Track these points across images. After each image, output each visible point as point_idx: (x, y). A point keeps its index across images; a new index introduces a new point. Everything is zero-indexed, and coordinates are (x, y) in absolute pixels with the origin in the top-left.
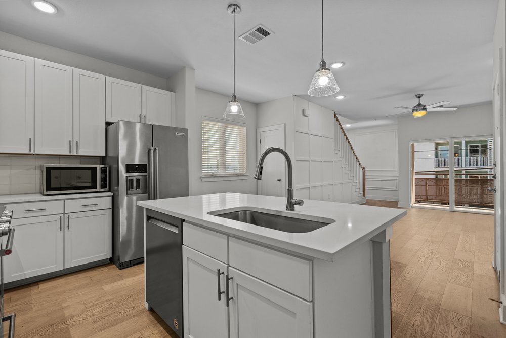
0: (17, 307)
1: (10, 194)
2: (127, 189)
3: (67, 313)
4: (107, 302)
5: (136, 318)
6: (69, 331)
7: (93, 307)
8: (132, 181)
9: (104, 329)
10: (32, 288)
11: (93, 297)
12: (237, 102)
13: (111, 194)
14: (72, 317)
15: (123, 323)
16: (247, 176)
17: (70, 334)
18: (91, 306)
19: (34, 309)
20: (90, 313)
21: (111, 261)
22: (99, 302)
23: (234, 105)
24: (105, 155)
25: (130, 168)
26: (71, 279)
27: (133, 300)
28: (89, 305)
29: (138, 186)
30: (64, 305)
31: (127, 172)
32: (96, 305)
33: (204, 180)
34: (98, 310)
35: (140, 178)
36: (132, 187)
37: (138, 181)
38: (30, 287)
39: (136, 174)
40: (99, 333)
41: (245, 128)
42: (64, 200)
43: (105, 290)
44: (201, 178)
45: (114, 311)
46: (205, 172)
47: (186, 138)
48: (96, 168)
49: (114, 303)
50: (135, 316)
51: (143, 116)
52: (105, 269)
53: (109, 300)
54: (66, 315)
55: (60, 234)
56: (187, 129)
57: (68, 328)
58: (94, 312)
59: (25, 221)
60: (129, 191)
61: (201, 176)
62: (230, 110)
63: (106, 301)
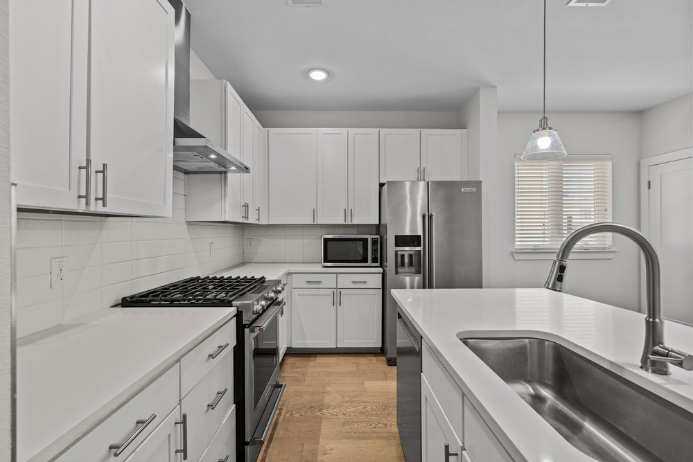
0: (296, 375)
1: (303, 263)
2: (396, 266)
3: (327, 399)
4: (363, 404)
5: (384, 442)
6: (320, 422)
7: (349, 404)
8: (403, 256)
9: (349, 438)
10: (311, 358)
11: (352, 391)
12: (550, 128)
13: (380, 270)
14: (329, 406)
15: (369, 441)
16: (615, 252)
17: (320, 426)
18: (347, 402)
19: (306, 383)
20: (343, 410)
21: (381, 351)
22: (356, 399)
23: (543, 135)
24: (378, 223)
25: (401, 241)
26: (342, 359)
27: (388, 415)
28: (347, 399)
29: (411, 264)
30: (328, 389)
31: (397, 245)
32: (352, 402)
33: (517, 257)
34: (352, 409)
35: (413, 253)
36: (403, 265)
37: (411, 256)
38: (310, 357)
39: (407, 248)
40: (343, 441)
41: (610, 163)
42: (337, 273)
43: (366, 386)
44: (512, 253)
45: (365, 420)
46: (519, 243)
47: (478, 195)
48: (367, 239)
49: (369, 408)
50: (383, 438)
51: (422, 169)
52: (374, 359)
53: (365, 402)
54: (325, 402)
55: (333, 309)
56: (481, 182)
57: (321, 418)
58: (349, 410)
59: (306, 292)
60: (400, 270)
61: (514, 250)
62: (536, 147)
63: (362, 402)
